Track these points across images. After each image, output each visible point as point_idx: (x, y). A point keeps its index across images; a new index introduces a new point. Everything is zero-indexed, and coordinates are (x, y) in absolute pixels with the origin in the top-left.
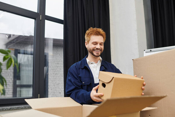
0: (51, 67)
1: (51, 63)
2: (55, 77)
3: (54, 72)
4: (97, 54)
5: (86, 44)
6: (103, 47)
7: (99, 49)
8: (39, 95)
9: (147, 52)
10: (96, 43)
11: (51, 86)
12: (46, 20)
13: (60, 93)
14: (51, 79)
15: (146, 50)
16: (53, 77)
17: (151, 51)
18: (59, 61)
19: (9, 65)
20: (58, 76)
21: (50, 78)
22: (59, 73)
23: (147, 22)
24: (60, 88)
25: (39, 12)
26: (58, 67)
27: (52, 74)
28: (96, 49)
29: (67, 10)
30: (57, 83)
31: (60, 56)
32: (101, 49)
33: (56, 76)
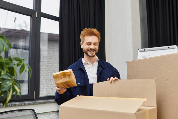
0: (43, 62)
1: (43, 58)
2: (48, 73)
3: (46, 68)
4: (91, 54)
5: (81, 44)
6: (97, 47)
7: (93, 49)
8: (34, 92)
9: (140, 51)
10: (90, 44)
11: (43, 82)
12: (41, 17)
13: (52, 89)
14: (44, 75)
15: (140, 49)
16: (45, 72)
17: (145, 50)
18: (52, 57)
19: (22, 70)
20: (51, 71)
21: (42, 74)
22: (51, 69)
23: (142, 20)
24: (52, 84)
25: (34, 9)
26: (50, 63)
27: (44, 70)
28: (89, 49)
29: (63, 7)
30: (49, 79)
31: (52, 51)
32: (95, 49)
33: (48, 71)
